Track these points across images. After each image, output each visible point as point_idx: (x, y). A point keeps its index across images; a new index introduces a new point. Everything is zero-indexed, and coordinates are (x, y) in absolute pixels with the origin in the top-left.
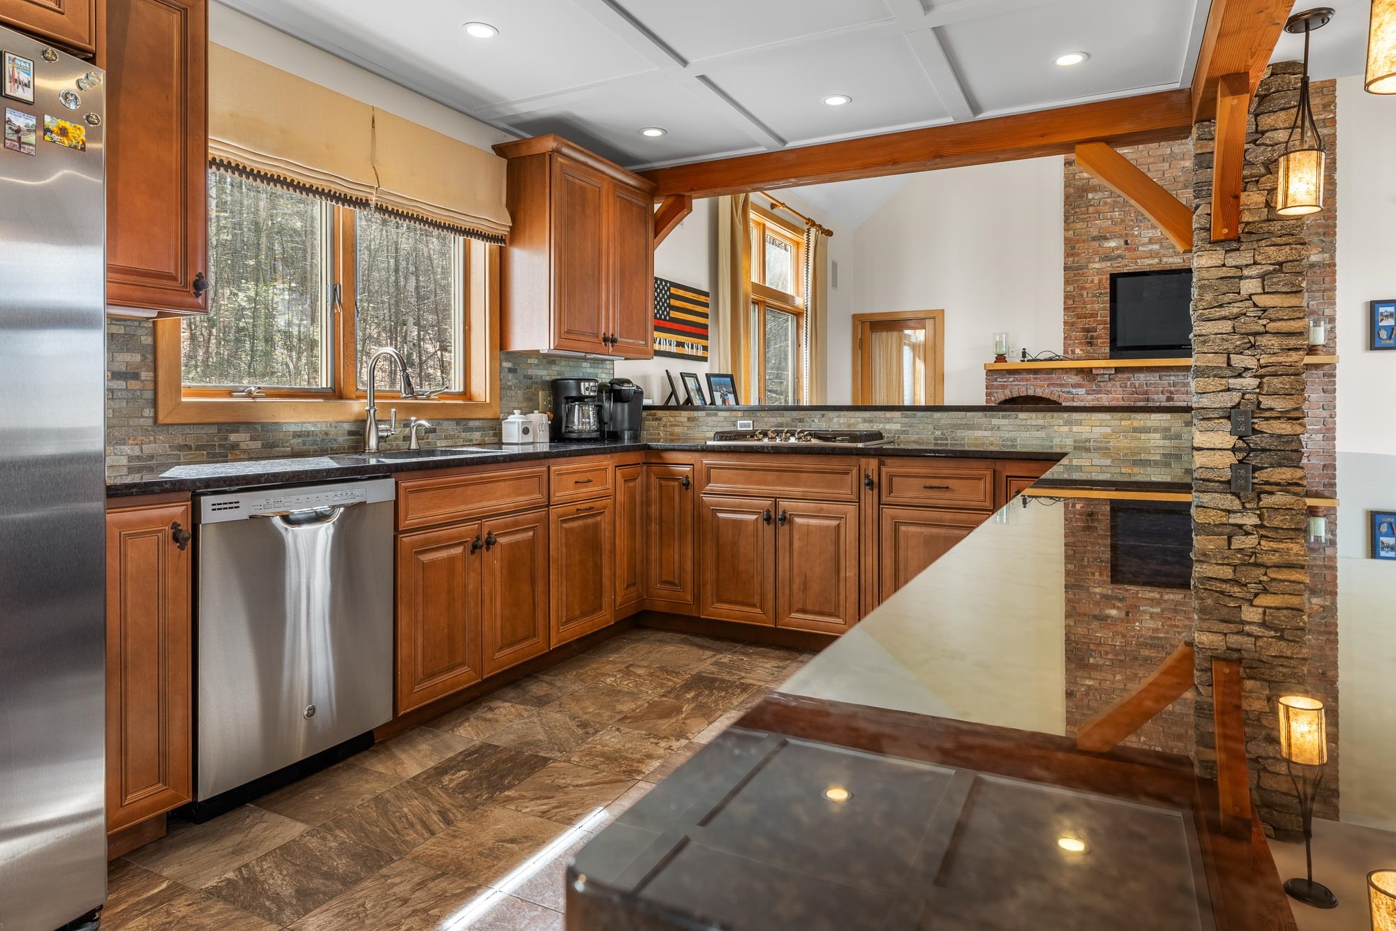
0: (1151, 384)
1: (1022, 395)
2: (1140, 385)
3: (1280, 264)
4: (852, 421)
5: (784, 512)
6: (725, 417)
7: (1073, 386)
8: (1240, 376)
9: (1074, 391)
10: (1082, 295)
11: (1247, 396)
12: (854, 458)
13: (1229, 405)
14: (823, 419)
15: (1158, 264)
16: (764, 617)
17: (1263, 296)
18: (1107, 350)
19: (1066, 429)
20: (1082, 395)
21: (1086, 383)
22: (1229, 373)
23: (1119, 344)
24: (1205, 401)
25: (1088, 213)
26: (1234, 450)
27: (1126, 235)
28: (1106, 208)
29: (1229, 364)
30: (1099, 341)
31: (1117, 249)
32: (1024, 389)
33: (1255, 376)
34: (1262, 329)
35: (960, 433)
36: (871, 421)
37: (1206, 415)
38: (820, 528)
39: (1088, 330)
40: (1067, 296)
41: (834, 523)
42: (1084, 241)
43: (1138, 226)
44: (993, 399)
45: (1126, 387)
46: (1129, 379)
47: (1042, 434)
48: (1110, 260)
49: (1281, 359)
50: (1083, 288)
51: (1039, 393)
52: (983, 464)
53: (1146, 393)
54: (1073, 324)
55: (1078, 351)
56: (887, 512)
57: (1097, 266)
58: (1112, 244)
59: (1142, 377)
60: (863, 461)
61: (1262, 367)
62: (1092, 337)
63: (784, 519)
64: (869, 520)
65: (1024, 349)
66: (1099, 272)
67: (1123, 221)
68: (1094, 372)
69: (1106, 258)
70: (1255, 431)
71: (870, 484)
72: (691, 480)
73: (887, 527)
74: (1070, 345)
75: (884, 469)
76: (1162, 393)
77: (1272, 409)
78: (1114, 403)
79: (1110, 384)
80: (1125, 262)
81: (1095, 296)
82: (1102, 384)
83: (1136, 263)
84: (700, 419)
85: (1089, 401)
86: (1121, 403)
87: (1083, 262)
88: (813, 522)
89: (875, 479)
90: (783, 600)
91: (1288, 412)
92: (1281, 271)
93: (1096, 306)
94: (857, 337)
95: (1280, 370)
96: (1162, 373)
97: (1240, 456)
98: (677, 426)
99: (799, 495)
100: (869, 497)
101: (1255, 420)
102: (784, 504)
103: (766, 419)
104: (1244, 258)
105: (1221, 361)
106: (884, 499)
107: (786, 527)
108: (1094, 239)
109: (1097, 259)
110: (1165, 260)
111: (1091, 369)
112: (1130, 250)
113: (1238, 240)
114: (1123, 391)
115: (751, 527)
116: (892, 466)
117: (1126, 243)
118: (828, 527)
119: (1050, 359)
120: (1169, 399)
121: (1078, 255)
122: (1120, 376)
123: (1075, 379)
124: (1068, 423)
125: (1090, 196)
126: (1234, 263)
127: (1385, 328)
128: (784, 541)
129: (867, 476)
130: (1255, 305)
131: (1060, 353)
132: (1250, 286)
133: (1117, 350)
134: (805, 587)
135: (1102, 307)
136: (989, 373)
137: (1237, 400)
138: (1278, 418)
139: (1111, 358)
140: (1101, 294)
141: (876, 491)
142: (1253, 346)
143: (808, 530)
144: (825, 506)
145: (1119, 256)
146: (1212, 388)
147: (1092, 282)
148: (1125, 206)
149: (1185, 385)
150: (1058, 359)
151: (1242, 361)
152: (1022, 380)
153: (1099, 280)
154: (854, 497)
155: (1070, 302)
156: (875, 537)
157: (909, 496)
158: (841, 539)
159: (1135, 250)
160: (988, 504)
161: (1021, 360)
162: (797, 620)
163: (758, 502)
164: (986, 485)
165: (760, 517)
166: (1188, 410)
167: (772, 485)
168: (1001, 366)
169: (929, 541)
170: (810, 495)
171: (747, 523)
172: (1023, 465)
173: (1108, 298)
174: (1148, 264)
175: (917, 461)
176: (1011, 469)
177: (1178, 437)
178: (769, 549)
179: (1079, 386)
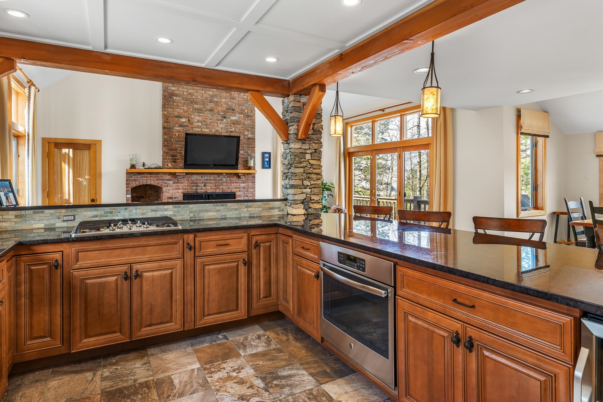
0: (198, 179)
1: (144, 184)
2: (194, 180)
3: (316, 150)
5: (137, 271)
6: (51, 214)
7: (168, 180)
8: (306, 188)
9: (168, 182)
10: (171, 141)
11: (308, 195)
12: (180, 235)
13: (303, 199)
14: (126, 211)
15: (200, 131)
16: (122, 337)
17: (312, 160)
18: (182, 165)
19: (246, 209)
20: (171, 184)
21: (173, 179)
22: (303, 187)
23: (188, 163)
24: (296, 197)
25: (173, 105)
26: (304, 214)
27: (189, 117)
28: (181, 105)
29: (303, 184)
30: (178, 161)
31: (186, 123)
32: (145, 181)
33: (309, 188)
34: (311, 172)
36: (156, 211)
37: (295, 202)
38: (161, 276)
39: (173, 156)
40: (164, 140)
41: (169, 271)
42: (172, 117)
43: (193, 114)
44: (130, 186)
45: (189, 181)
46: (190, 177)
47: (237, 212)
48: (183, 127)
49: (316, 182)
50: (172, 137)
51: (152, 183)
52: (242, 231)
53: (196, 183)
54: (167, 153)
55: (169, 165)
56: (199, 260)
57: (177, 128)
58: (183, 120)
59: (195, 177)
60: (186, 236)
61: (311, 185)
62: (175, 159)
63: (137, 276)
64: (189, 266)
65: (144, 163)
66: (178, 131)
67: (187, 111)
68: (177, 174)
69: (181, 126)
70: (310, 208)
71: (190, 249)
72: (60, 262)
73: (198, 268)
74: (166, 162)
75: (197, 239)
76: (202, 183)
77: (313, 200)
79: (182, 180)
80: (188, 128)
81: (176, 141)
82: (179, 179)
83: (193, 129)
84: (28, 216)
87: (172, 126)
88: (156, 273)
89: (192, 244)
90: (135, 323)
91: (318, 201)
92: (315, 152)
93: (177, 146)
94: (46, 151)
95: (316, 186)
96: (202, 175)
97: (306, 216)
98: (5, 222)
99: (147, 259)
100: (189, 255)
101: (310, 204)
102: (136, 267)
103: (85, 213)
104: (306, 146)
105: (300, 183)
106: (197, 254)
107: (138, 279)
108: (176, 117)
109: (177, 126)
110: (203, 130)
111: (175, 173)
112: (190, 124)
113: (305, 140)
114: (188, 182)
115: (113, 285)
116: (201, 237)
117: (189, 120)
118: (165, 275)
119: (155, 168)
121: (169, 122)
122: (186, 176)
123: (168, 177)
124: (247, 207)
125: (175, 98)
126: (304, 148)
127: (266, 161)
128: (135, 288)
129: (188, 244)
130: (309, 163)
131: (161, 165)
132: (308, 157)
133: (186, 166)
134: (151, 311)
135: (180, 147)
136: (128, 174)
137: (305, 197)
138: (315, 203)
139: (185, 168)
140: (179, 141)
141: (193, 251)
142: (309, 178)
143: (153, 278)
144: (164, 263)
145: (186, 126)
146: (298, 193)
147: (175, 135)
148: (188, 105)
149: (210, 180)
150: (160, 168)
151: (306, 183)
152: (145, 177)
153: (179, 135)
154: (180, 256)
155: (166, 143)
156: (193, 275)
157: (210, 250)
158: (174, 279)
159: (192, 124)
160: (245, 249)
161: (143, 168)
162: (146, 332)
163: (118, 268)
164: (244, 241)
165: (119, 277)
166: (286, 200)
167: (127, 256)
168: (133, 170)
169: (220, 271)
170: (154, 259)
171: (109, 283)
172: (258, 230)
173: (184, 143)
174: (197, 130)
175: (213, 233)
176: (253, 232)
177: (283, 210)
178: (126, 295)
179: (170, 180)
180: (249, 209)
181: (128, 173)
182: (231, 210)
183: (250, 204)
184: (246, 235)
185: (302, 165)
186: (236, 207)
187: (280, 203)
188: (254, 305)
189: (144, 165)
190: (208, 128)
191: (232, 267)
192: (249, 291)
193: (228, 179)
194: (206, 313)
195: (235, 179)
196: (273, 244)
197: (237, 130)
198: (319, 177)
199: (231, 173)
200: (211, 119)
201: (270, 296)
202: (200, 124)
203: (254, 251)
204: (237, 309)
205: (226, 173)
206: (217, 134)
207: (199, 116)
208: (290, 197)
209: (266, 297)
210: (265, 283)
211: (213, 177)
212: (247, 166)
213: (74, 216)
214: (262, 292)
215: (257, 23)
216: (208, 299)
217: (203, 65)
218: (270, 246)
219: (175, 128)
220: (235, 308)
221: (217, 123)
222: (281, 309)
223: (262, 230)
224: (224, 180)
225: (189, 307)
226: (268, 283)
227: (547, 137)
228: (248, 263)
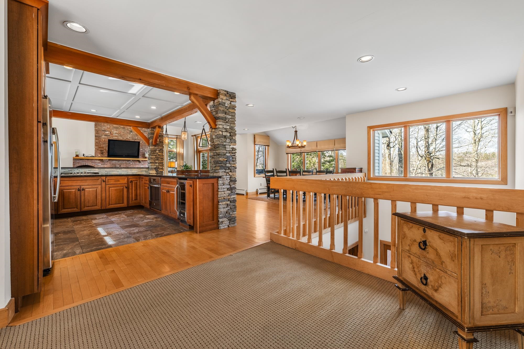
0: (116, 163)
1: (84, 165)
2: (114, 163)
4: (86, 170)
5: (83, 188)
10: (100, 143)
12: (100, 177)
15: (117, 138)
16: (77, 210)
17: (159, 153)
18: (106, 155)
19: (130, 171)
20: (100, 165)
21: (101, 162)
23: (110, 154)
24: (152, 167)
25: (101, 125)
26: (156, 173)
27: (110, 131)
28: (106, 124)
30: (104, 153)
32: (85, 163)
33: (158, 164)
34: (159, 157)
35: (110, 172)
37: (152, 169)
38: (92, 190)
39: (102, 151)
40: (96, 143)
41: (96, 189)
42: (100, 131)
43: (113, 130)
44: (75, 165)
46: (111, 162)
47: (126, 172)
49: (161, 161)
50: (100, 141)
51: (89, 164)
53: (115, 165)
54: (98, 149)
55: (99, 155)
56: (107, 186)
57: (104, 137)
58: (107, 133)
59: (114, 162)
60: (102, 177)
61: (159, 162)
62: (102, 152)
63: (83, 190)
64: (103, 188)
66: (104, 138)
67: (110, 128)
69: (106, 135)
70: (158, 171)
71: (104, 181)
73: (107, 188)
74: (97, 154)
76: (118, 165)
77: (160, 168)
78: (108, 167)
79: (107, 163)
80: (110, 137)
81: (103, 143)
82: (105, 163)
83: (113, 137)
85: (102, 166)
86: (110, 167)
87: (100, 135)
88: (90, 189)
89: (105, 180)
90: (82, 205)
91: (162, 168)
92: (161, 150)
93: (104, 146)
95: (161, 163)
96: (118, 161)
99: (87, 184)
100: (103, 184)
101: (158, 169)
102: (82, 187)
105: (154, 161)
106: (107, 184)
108: (103, 131)
109: (104, 135)
110: (119, 138)
111: (102, 159)
112: (111, 134)
113: (156, 145)
114: (110, 164)
116: (108, 178)
117: (110, 133)
118: (94, 190)
119: (91, 157)
120: (120, 166)
121: (99, 134)
122: (109, 161)
123: (98, 161)
126: (156, 148)
128: (82, 194)
129: (103, 180)
133: (109, 156)
134: (89, 202)
135: (106, 146)
137: (156, 167)
139: (108, 157)
140: (105, 143)
141: (105, 182)
142: (158, 160)
143: (89, 191)
144: (93, 186)
145: (109, 135)
146: (153, 165)
147: (103, 140)
148: (110, 125)
149: (123, 163)
150: (94, 157)
151: (156, 161)
152: (84, 161)
153: (104, 140)
154: (100, 184)
155: (97, 144)
156: (105, 190)
157: (112, 183)
158: (97, 192)
159: (113, 135)
160: (126, 183)
161: (83, 157)
162: (86, 209)
163: (75, 187)
164: (126, 180)
165: (76, 190)
166: (149, 168)
167: (79, 183)
168: (77, 158)
169: (116, 190)
170: (89, 184)
171: (73, 191)
172: (132, 176)
173: (107, 144)
174: (115, 138)
175: (113, 177)
176: (130, 177)
177: (147, 172)
178: (79, 196)
179: (99, 163)
180: (132, 171)
181: (74, 159)
182: (124, 171)
183: (132, 169)
184: (127, 178)
185: (154, 155)
186: (126, 170)
187: (146, 169)
188: (130, 202)
189: (84, 155)
190: (121, 137)
191: (121, 189)
192: (128, 197)
193: (134, 163)
194: (110, 204)
195: (138, 163)
196: (138, 182)
197: (139, 138)
198: (162, 159)
199: (135, 160)
200: (124, 132)
201: (137, 200)
202: (117, 135)
203: (130, 184)
204: (123, 203)
205: (132, 160)
206: (127, 140)
207: (116, 131)
208: (150, 167)
209: (135, 200)
210: (135, 195)
211: (125, 162)
212: (145, 157)
213: (56, 171)
214: (133, 198)
215: (127, 109)
216: (111, 199)
217: (111, 117)
218: (137, 182)
219: (102, 136)
220: (122, 203)
221: (127, 134)
222: (141, 204)
223: (133, 176)
224: (131, 163)
225: (103, 201)
226: (136, 195)
227: (269, 146)
228: (128, 188)
